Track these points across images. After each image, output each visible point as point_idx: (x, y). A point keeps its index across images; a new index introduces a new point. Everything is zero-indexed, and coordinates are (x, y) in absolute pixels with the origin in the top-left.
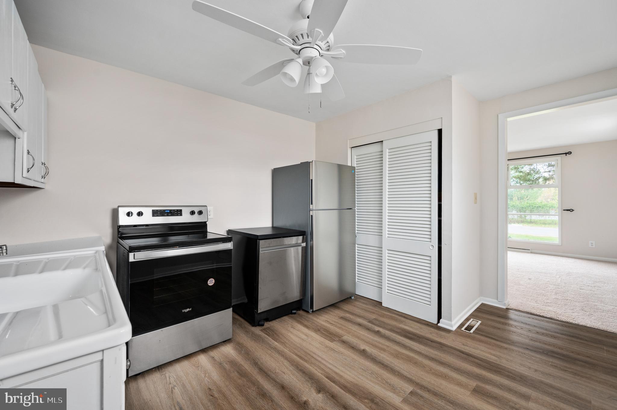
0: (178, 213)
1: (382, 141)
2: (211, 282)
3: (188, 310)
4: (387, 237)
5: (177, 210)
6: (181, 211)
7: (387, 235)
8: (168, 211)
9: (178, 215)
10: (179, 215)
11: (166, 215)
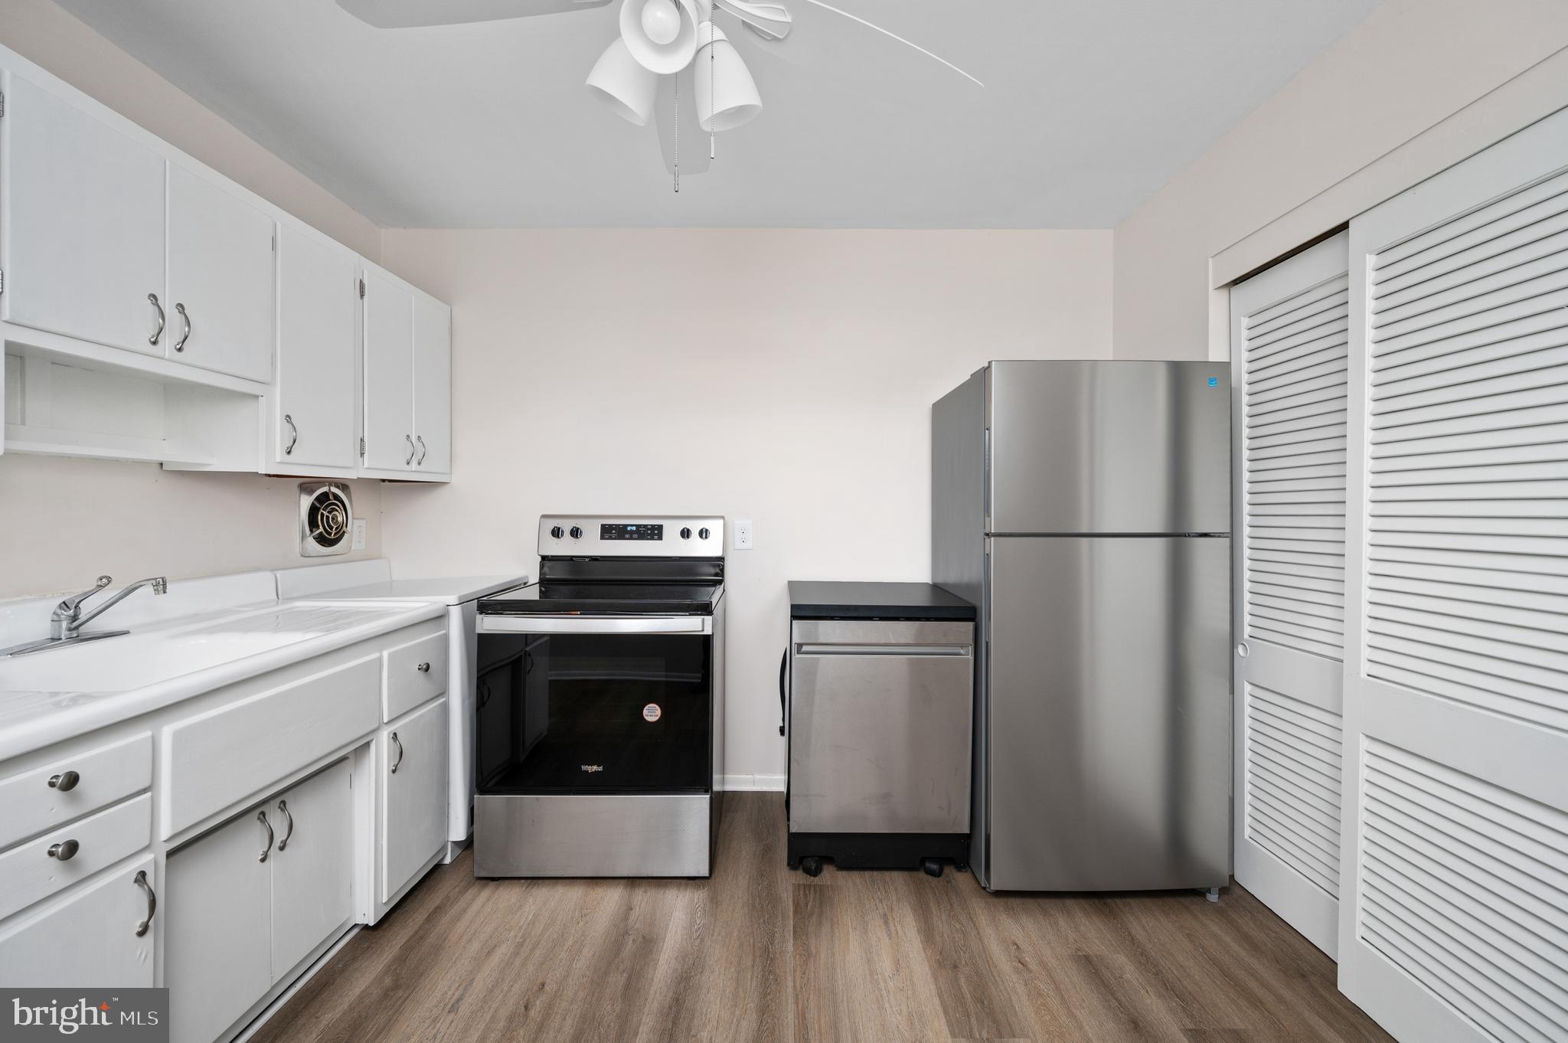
0: (654, 532)
1: (1344, 226)
2: (652, 713)
3: (595, 768)
4: (1364, 676)
5: (653, 526)
6: (660, 527)
7: (1366, 668)
8: (634, 528)
9: (652, 539)
10: (656, 537)
11: (627, 536)
